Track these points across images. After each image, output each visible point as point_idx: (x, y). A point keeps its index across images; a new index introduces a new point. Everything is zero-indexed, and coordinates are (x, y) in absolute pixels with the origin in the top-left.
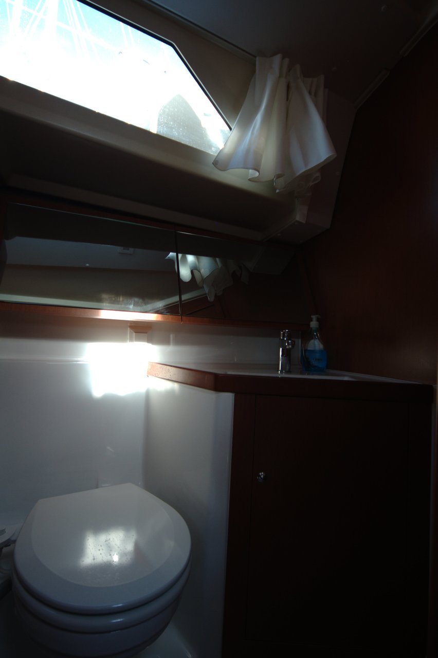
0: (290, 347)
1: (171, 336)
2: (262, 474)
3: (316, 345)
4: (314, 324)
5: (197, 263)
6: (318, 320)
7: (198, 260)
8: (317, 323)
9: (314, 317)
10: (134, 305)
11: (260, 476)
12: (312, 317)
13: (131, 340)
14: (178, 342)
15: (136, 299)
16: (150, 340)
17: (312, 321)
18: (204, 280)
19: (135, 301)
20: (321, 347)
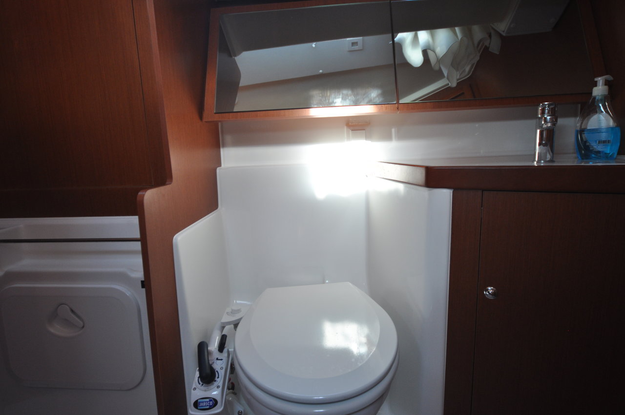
0: (549, 125)
1: (393, 130)
2: (490, 289)
3: (603, 120)
4: (599, 90)
5: (430, 40)
6: (607, 83)
7: (433, 36)
8: (606, 88)
9: (600, 80)
10: (342, 98)
11: (487, 290)
12: (596, 79)
13: (348, 139)
14: (401, 137)
15: (345, 92)
16: (368, 137)
17: (596, 86)
18: (440, 61)
19: (343, 94)
20: (611, 123)
